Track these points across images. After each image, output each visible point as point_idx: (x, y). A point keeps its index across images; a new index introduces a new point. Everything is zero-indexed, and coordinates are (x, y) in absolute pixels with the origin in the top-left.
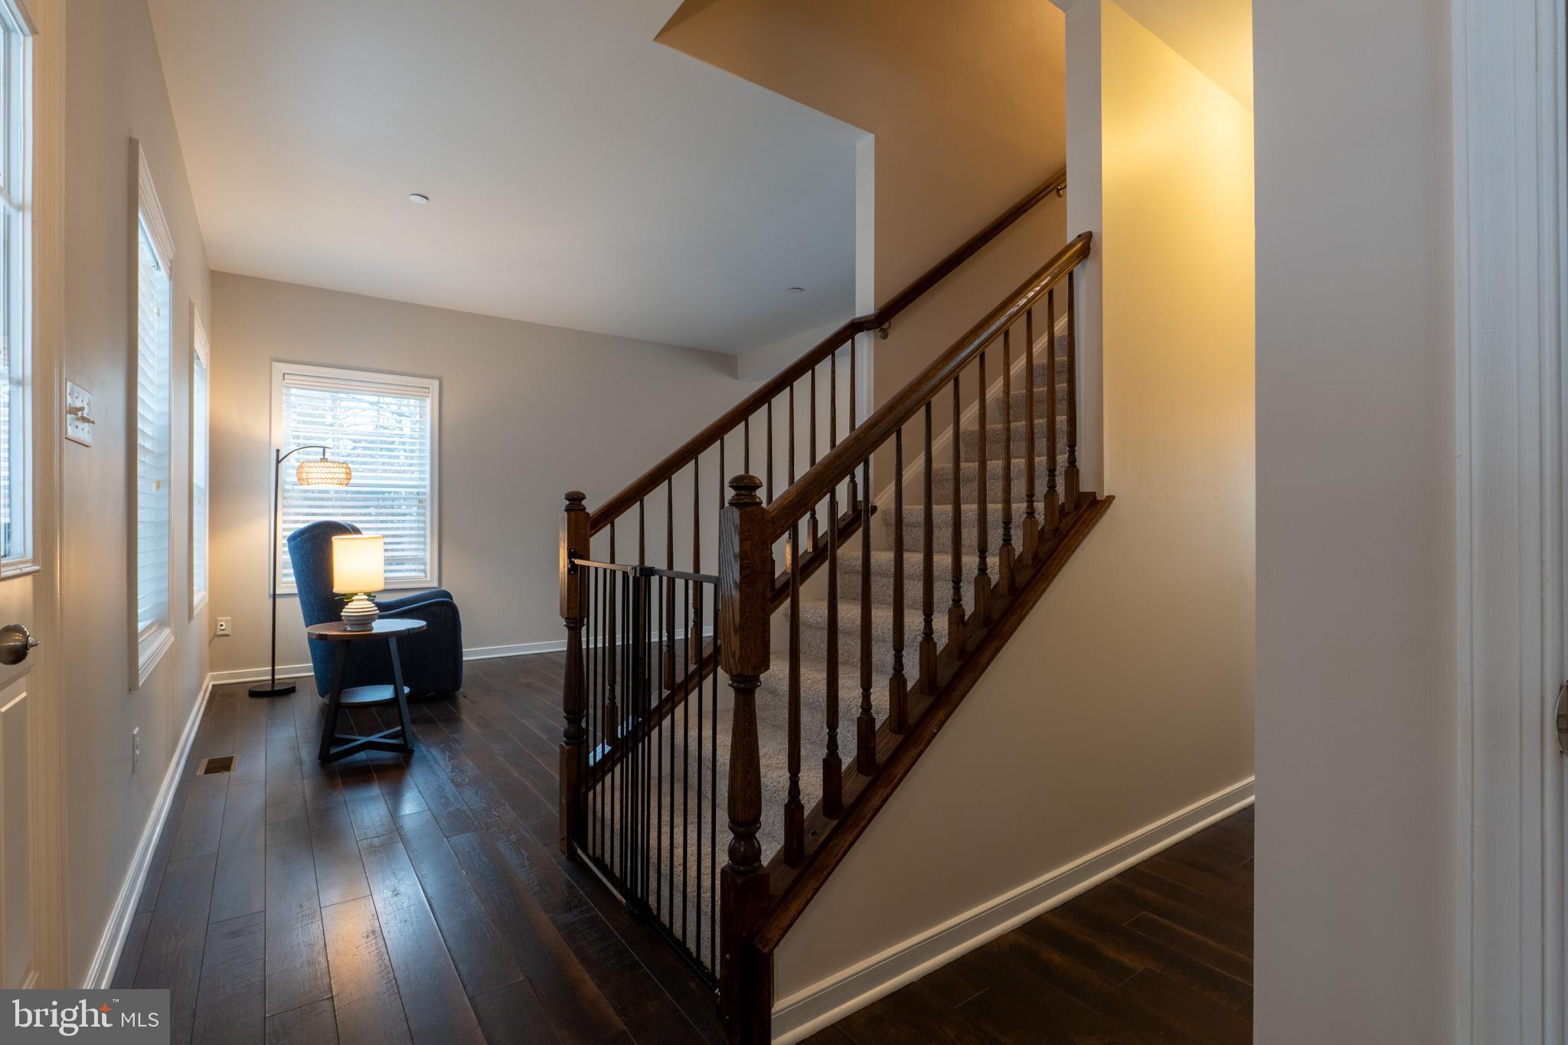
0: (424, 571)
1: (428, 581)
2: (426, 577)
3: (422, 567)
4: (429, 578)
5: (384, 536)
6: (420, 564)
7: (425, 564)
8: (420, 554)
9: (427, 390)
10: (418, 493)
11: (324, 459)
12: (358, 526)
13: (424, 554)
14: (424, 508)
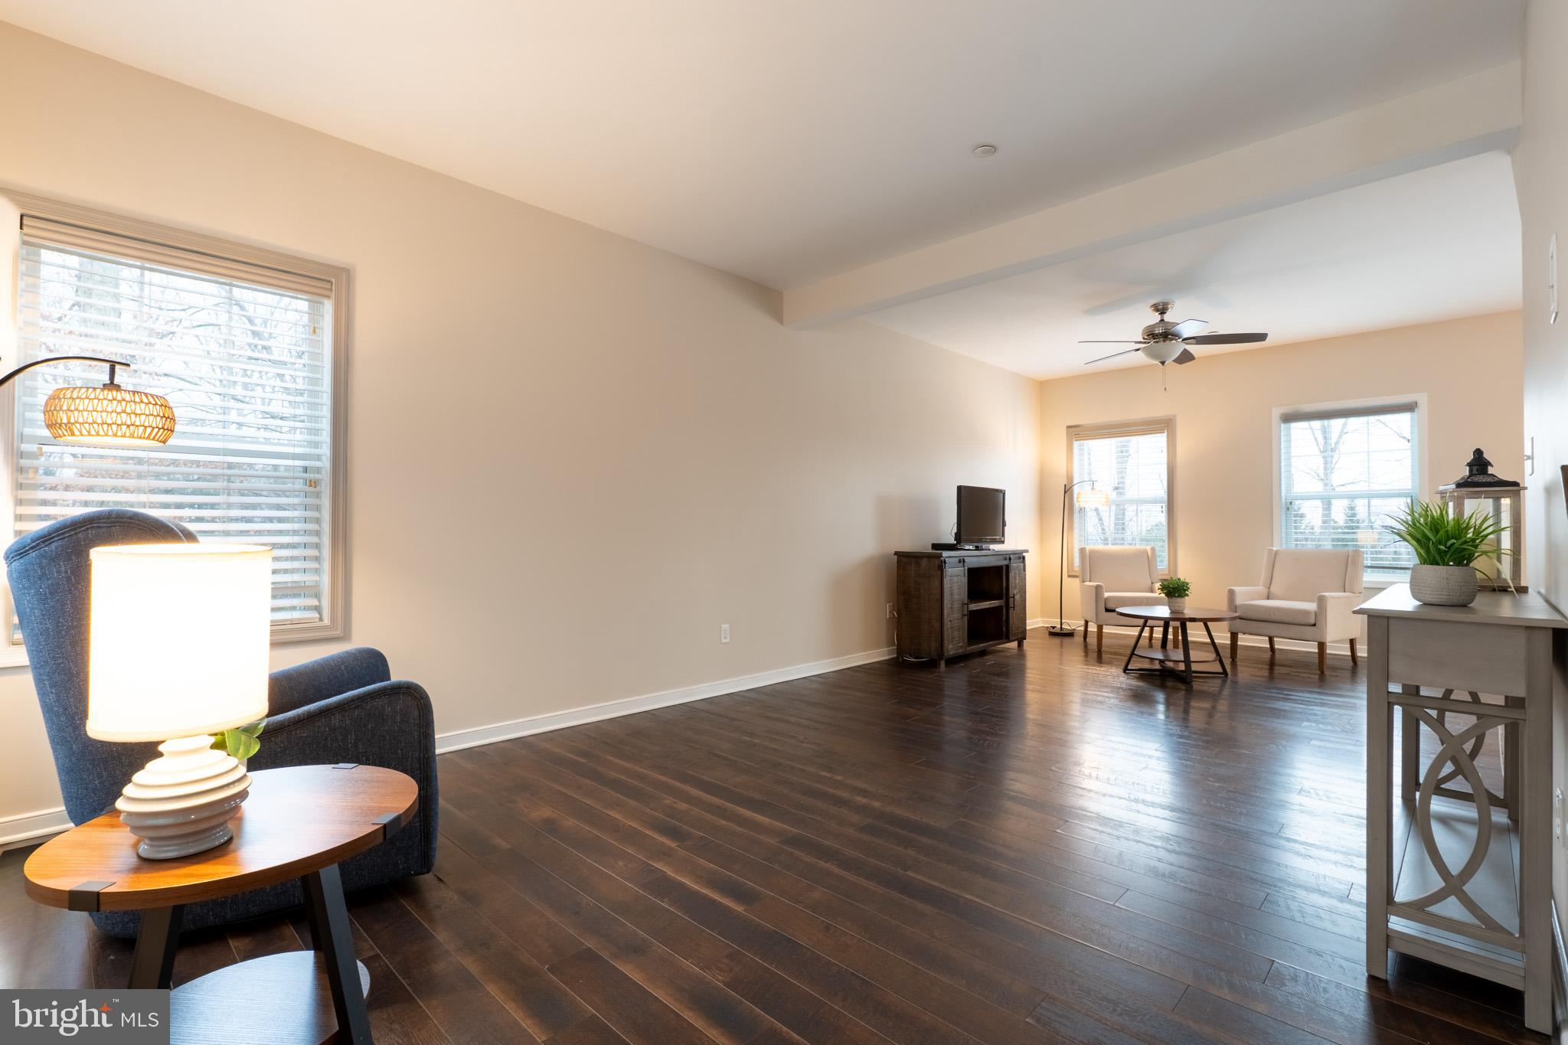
0: (318, 609)
1: (325, 628)
2: (321, 619)
3: (314, 602)
4: (327, 621)
5: (275, 546)
6: (310, 596)
7: (317, 596)
8: (309, 579)
9: (328, 286)
10: (305, 469)
11: (112, 385)
12: (192, 527)
13: (316, 578)
14: (318, 495)
